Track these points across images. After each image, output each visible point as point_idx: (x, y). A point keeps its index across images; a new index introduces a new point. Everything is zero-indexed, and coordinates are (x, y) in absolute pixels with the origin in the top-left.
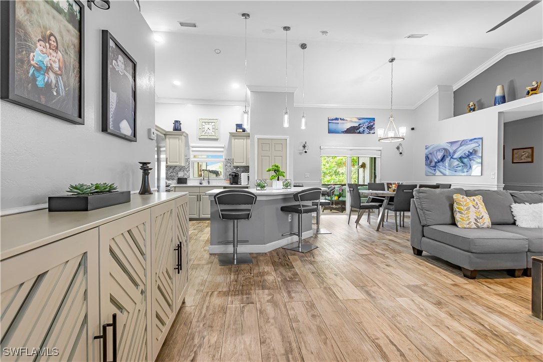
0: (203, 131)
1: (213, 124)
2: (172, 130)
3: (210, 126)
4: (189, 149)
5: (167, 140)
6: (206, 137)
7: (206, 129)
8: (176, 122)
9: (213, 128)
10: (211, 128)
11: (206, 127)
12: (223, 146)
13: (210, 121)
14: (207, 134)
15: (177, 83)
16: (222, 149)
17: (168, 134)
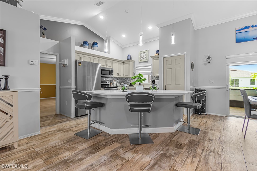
0: (141, 58)
1: (146, 53)
2: (127, 60)
3: (144, 55)
4: (135, 68)
5: (124, 65)
6: (142, 61)
7: (142, 56)
8: (128, 55)
9: (146, 56)
10: (144, 56)
11: (142, 55)
12: (151, 65)
13: (144, 52)
14: (143, 59)
15: (124, 36)
16: (151, 67)
17: (124, 62)
